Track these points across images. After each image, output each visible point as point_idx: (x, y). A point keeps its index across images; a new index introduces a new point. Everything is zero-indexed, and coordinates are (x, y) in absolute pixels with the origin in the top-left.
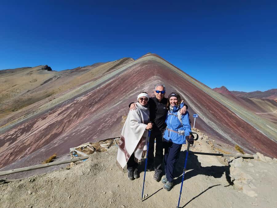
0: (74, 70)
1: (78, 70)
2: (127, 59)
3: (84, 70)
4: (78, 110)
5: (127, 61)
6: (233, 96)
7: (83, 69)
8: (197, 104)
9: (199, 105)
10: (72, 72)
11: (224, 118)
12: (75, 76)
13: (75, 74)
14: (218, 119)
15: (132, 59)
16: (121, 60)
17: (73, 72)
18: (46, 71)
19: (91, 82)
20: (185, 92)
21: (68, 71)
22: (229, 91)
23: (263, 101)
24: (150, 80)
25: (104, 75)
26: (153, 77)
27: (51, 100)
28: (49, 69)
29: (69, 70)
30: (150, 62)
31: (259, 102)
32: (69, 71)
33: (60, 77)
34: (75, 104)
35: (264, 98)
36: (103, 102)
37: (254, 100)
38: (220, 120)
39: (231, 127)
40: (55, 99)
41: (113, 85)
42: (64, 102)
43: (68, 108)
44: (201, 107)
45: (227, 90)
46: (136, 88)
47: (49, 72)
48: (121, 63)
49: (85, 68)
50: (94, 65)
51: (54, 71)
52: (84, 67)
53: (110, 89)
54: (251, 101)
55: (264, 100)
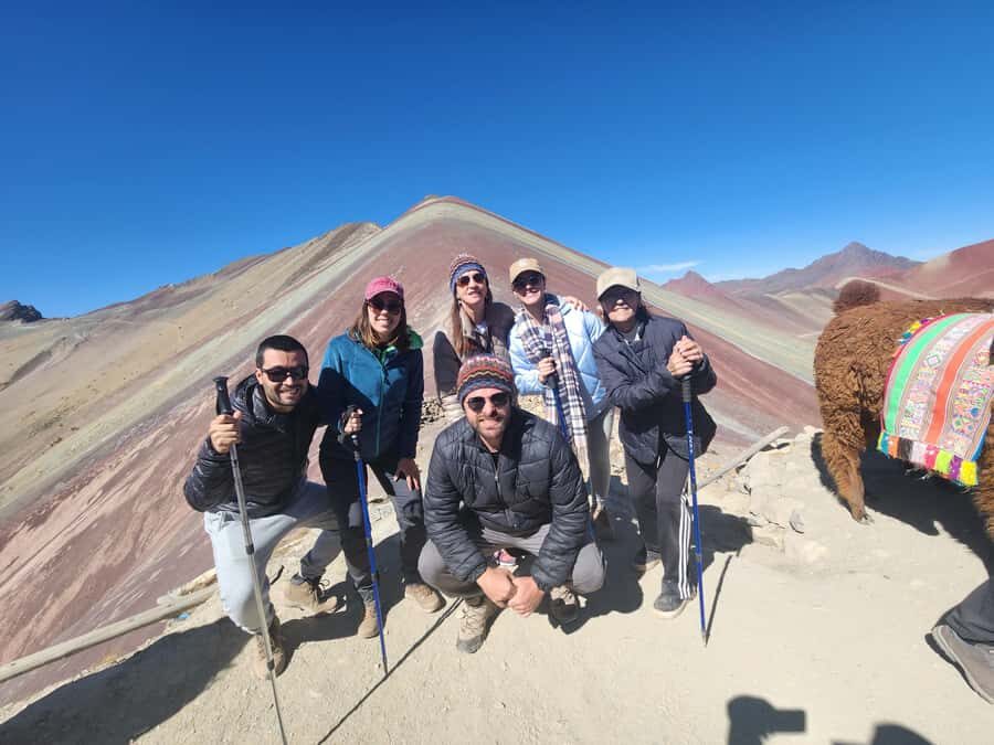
0: (145, 303)
1: (161, 301)
2: (353, 230)
3: (189, 296)
4: (187, 454)
5: (353, 235)
6: (722, 296)
7: (184, 290)
10: (136, 312)
12: (154, 325)
13: (155, 317)
15: (371, 226)
16: (333, 234)
17: (142, 310)
18: (17, 324)
19: (226, 336)
21: (121, 309)
22: (711, 285)
23: (807, 297)
25: (274, 298)
27: (60, 440)
28: (29, 315)
29: (123, 304)
31: (798, 302)
32: (124, 308)
33: (86, 340)
34: (172, 431)
35: (808, 287)
37: (786, 298)
39: (735, 392)
40: (78, 432)
41: (315, 328)
42: (119, 436)
43: (143, 456)
45: (703, 280)
47: (30, 326)
48: (335, 245)
49: (192, 288)
50: (228, 272)
51: (55, 319)
52: (188, 283)
54: (775, 301)
55: (808, 293)
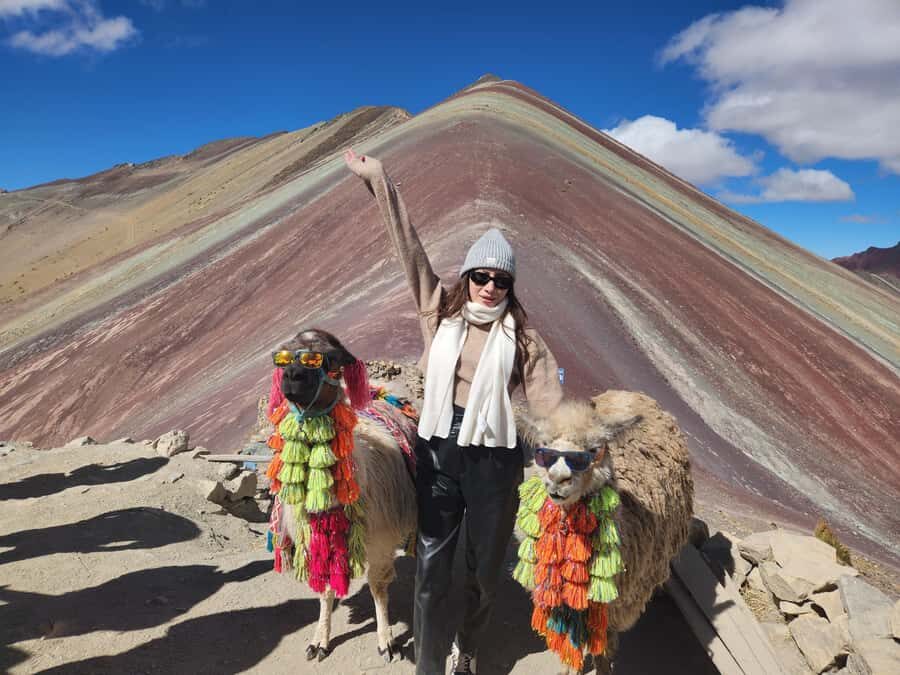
0: (96, 184)
1: (112, 185)
3: (150, 183)
4: (82, 387)
8: (684, 331)
9: (692, 338)
10: (84, 194)
11: (822, 399)
12: (101, 215)
13: (104, 204)
14: (785, 406)
19: (173, 242)
20: (623, 275)
21: (65, 188)
24: (451, 224)
26: (467, 206)
30: (468, 128)
32: (71, 187)
33: (22, 222)
34: (72, 355)
36: (212, 340)
38: (801, 409)
41: (271, 251)
42: (15, 350)
43: (35, 379)
44: (701, 347)
46: (380, 264)
49: (155, 172)
50: (203, 155)
52: (151, 165)
53: (256, 272)
